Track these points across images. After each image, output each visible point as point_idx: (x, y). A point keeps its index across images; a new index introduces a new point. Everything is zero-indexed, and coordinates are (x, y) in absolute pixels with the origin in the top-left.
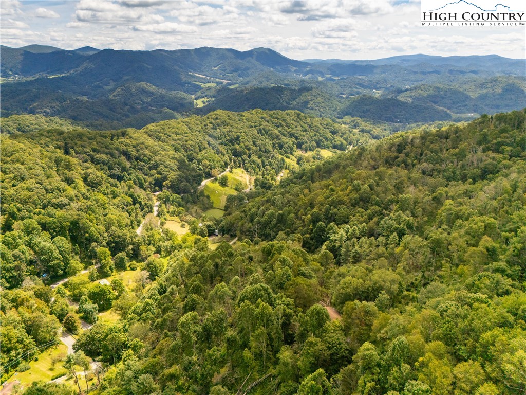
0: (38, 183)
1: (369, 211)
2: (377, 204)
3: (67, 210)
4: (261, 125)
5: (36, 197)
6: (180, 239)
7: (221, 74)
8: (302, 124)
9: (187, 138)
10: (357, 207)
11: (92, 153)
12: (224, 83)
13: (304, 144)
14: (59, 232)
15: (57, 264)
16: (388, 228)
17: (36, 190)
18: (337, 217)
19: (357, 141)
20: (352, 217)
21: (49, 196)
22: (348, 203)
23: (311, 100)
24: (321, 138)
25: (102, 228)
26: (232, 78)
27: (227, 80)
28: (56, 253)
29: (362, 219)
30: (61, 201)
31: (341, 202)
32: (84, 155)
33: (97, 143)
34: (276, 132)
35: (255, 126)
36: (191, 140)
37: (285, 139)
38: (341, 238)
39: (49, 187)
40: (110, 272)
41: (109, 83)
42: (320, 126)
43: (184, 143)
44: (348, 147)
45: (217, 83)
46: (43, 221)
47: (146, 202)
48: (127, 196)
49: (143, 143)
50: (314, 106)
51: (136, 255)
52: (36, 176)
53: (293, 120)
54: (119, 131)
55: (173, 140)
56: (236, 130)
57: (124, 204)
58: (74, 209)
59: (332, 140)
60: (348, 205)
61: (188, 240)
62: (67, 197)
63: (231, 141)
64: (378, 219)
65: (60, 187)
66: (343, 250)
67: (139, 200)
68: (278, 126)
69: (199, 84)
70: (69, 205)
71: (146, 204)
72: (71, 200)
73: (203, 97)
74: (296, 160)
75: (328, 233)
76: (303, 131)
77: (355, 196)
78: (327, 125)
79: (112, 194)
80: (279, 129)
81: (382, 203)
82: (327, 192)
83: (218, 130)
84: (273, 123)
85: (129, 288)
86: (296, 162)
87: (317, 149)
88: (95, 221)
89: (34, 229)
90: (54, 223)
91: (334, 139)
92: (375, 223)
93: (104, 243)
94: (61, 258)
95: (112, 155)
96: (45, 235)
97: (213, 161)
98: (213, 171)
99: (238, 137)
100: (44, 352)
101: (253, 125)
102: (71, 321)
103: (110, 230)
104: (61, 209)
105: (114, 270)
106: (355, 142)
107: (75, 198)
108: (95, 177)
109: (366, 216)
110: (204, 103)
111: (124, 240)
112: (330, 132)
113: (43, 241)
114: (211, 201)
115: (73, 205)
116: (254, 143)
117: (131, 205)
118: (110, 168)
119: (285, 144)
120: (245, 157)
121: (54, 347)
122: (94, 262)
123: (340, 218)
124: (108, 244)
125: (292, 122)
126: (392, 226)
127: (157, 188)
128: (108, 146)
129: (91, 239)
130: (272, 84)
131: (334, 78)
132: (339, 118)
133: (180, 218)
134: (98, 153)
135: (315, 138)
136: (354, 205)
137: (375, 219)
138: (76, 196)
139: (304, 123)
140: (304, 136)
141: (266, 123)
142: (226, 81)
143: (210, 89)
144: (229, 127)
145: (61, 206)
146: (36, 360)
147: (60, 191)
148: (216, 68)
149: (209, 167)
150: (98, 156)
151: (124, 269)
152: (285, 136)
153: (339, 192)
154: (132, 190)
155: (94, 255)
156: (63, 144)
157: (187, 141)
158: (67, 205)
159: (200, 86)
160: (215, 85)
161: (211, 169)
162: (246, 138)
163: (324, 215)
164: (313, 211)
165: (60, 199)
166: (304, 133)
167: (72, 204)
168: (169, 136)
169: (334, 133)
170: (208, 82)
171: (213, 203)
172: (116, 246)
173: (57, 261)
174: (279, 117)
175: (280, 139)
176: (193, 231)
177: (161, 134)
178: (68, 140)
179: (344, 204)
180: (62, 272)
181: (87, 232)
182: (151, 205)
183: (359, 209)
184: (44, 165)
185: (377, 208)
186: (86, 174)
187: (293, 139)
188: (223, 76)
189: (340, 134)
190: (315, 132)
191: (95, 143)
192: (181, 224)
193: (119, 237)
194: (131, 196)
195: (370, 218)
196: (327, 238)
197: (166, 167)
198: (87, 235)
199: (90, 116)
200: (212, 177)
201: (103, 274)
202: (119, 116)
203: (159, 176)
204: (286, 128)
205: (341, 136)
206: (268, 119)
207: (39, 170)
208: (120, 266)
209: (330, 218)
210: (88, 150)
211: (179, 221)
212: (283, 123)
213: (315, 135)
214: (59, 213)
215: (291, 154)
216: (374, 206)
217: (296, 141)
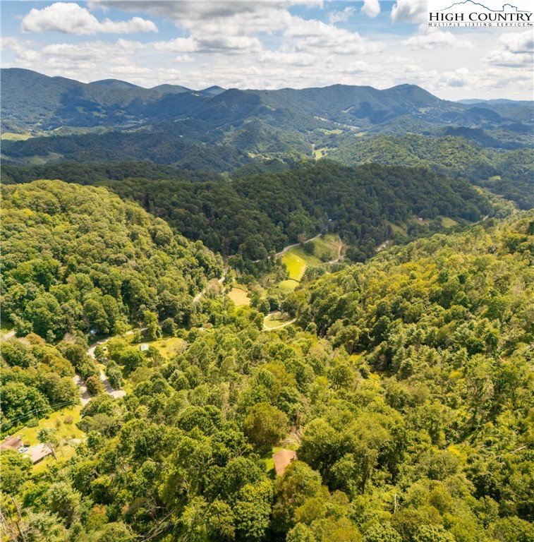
0: (100, 236)
1: (449, 311)
2: (464, 303)
3: (124, 267)
4: (372, 183)
5: (95, 251)
6: (236, 310)
7: (350, 119)
8: (426, 184)
9: (277, 196)
10: (436, 303)
11: (171, 206)
12: (352, 129)
13: (422, 209)
14: (111, 289)
15: (102, 322)
16: (462, 338)
17: (96, 244)
18: (406, 313)
19: (496, 211)
20: (425, 315)
21: (109, 251)
22: (426, 297)
23: (451, 154)
24: (446, 203)
25: (154, 290)
26: (362, 124)
27: (357, 126)
28: (102, 312)
29: (436, 320)
30: (118, 257)
31: (418, 295)
32: (163, 208)
33: (178, 196)
34: (391, 192)
35: (364, 185)
36: (282, 198)
37: (398, 203)
38: (400, 342)
39: (110, 241)
40: (155, 336)
41: (229, 128)
42: (450, 189)
43: (273, 201)
44: (481, 216)
45: (343, 129)
46: (96, 277)
47: (214, 265)
48: (194, 258)
49: (225, 199)
50: (453, 161)
51: (185, 323)
52: (100, 228)
53: (416, 178)
54: (204, 183)
55: (261, 197)
56: (338, 188)
57: (188, 266)
58: (131, 268)
59: (461, 207)
60: (425, 299)
61: (244, 313)
62: (125, 253)
63: (331, 201)
64: (457, 323)
65: (120, 243)
66: (395, 358)
67: (207, 262)
68: (395, 186)
69: (324, 130)
70: (127, 262)
71: (213, 268)
72: (130, 257)
73: (324, 147)
74: (407, 228)
75: (389, 331)
76: (425, 193)
77: (438, 288)
78: (459, 187)
79: (178, 254)
80: (395, 189)
81: (470, 303)
82: (405, 278)
83: (318, 187)
84: (390, 181)
85: (169, 357)
86: (406, 231)
87: (439, 217)
88: (147, 282)
89: (86, 284)
90: (107, 280)
91: (465, 205)
92: (450, 328)
93: (154, 306)
94: (107, 316)
95: (191, 210)
96: (97, 291)
97: (302, 224)
98: (300, 235)
99: (339, 197)
100: (59, 411)
101: (363, 182)
102: (90, 384)
103: (161, 294)
104: (118, 266)
105: (161, 336)
106: (494, 211)
107: (134, 256)
108: (162, 233)
109: (443, 318)
110: (323, 154)
111: (174, 306)
112: (462, 196)
113: (93, 296)
114: (287, 271)
115: (132, 262)
116: (357, 204)
117: (197, 267)
118: (187, 225)
119: (397, 208)
120: (343, 221)
121: (70, 407)
122: (140, 324)
123: (410, 315)
124: (159, 307)
125: (414, 181)
126: (467, 337)
127: (233, 251)
128: (189, 200)
129: (140, 301)
130: (408, 131)
131: (493, 125)
132: (483, 178)
133: (248, 287)
134: (176, 207)
135: (440, 202)
136: (432, 300)
137: (453, 323)
138: (137, 254)
139: (429, 183)
140: (425, 199)
141: (380, 181)
142: (355, 128)
143: (332, 137)
144: (332, 184)
145: (118, 262)
146: (47, 418)
147: (120, 247)
148: (346, 112)
149: (296, 231)
150: (177, 210)
151: (172, 335)
152: (400, 197)
153: (421, 280)
154: (201, 251)
155: (142, 318)
156: (143, 195)
157: (276, 199)
158: (124, 262)
159: (323, 133)
160: (341, 131)
161: (297, 233)
162: (348, 198)
163: (392, 308)
164: (382, 300)
165: (119, 255)
166: (425, 196)
167: (130, 262)
168: (258, 192)
169: (466, 197)
170: (334, 129)
171: (289, 273)
172: (166, 311)
173: (101, 320)
174: (398, 174)
175: (392, 202)
176: (254, 304)
177: (250, 190)
178: (150, 192)
179: (421, 297)
180: (108, 330)
181: (136, 293)
182: (218, 269)
183: (437, 306)
184: (112, 217)
185: (461, 308)
186: (155, 230)
187: (411, 203)
188: (353, 121)
189: (475, 200)
190: (440, 196)
191: (176, 196)
192: (247, 294)
193: (169, 301)
194: (198, 258)
195: (447, 320)
196: (386, 338)
197: (245, 228)
198: (136, 296)
199: (202, 165)
200: (298, 242)
201: (148, 337)
202: (231, 166)
203: (236, 237)
204: (405, 188)
205: (476, 203)
206: (384, 176)
207: (104, 223)
208: (167, 332)
209: (397, 312)
210: (167, 204)
211: (247, 290)
212: (402, 182)
213: (441, 199)
214: (114, 270)
215: (404, 220)
216: (457, 306)
217: (413, 205)
